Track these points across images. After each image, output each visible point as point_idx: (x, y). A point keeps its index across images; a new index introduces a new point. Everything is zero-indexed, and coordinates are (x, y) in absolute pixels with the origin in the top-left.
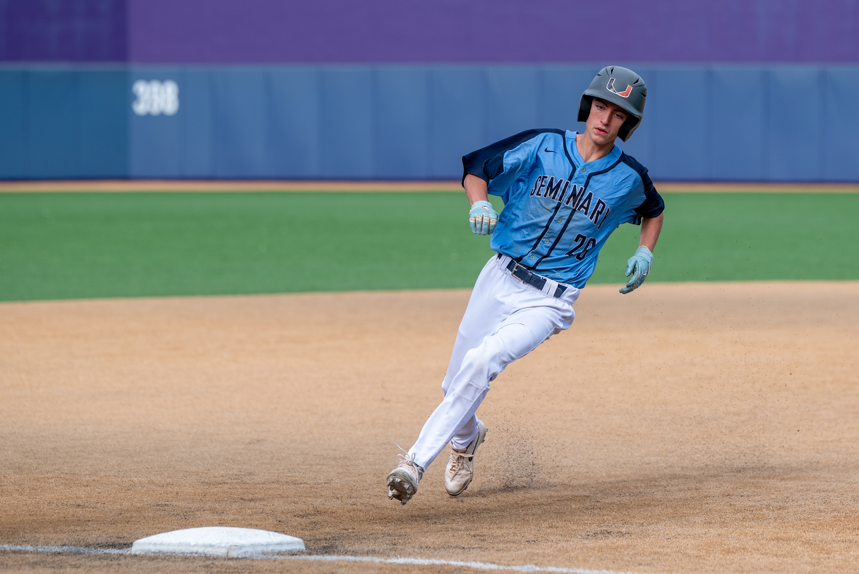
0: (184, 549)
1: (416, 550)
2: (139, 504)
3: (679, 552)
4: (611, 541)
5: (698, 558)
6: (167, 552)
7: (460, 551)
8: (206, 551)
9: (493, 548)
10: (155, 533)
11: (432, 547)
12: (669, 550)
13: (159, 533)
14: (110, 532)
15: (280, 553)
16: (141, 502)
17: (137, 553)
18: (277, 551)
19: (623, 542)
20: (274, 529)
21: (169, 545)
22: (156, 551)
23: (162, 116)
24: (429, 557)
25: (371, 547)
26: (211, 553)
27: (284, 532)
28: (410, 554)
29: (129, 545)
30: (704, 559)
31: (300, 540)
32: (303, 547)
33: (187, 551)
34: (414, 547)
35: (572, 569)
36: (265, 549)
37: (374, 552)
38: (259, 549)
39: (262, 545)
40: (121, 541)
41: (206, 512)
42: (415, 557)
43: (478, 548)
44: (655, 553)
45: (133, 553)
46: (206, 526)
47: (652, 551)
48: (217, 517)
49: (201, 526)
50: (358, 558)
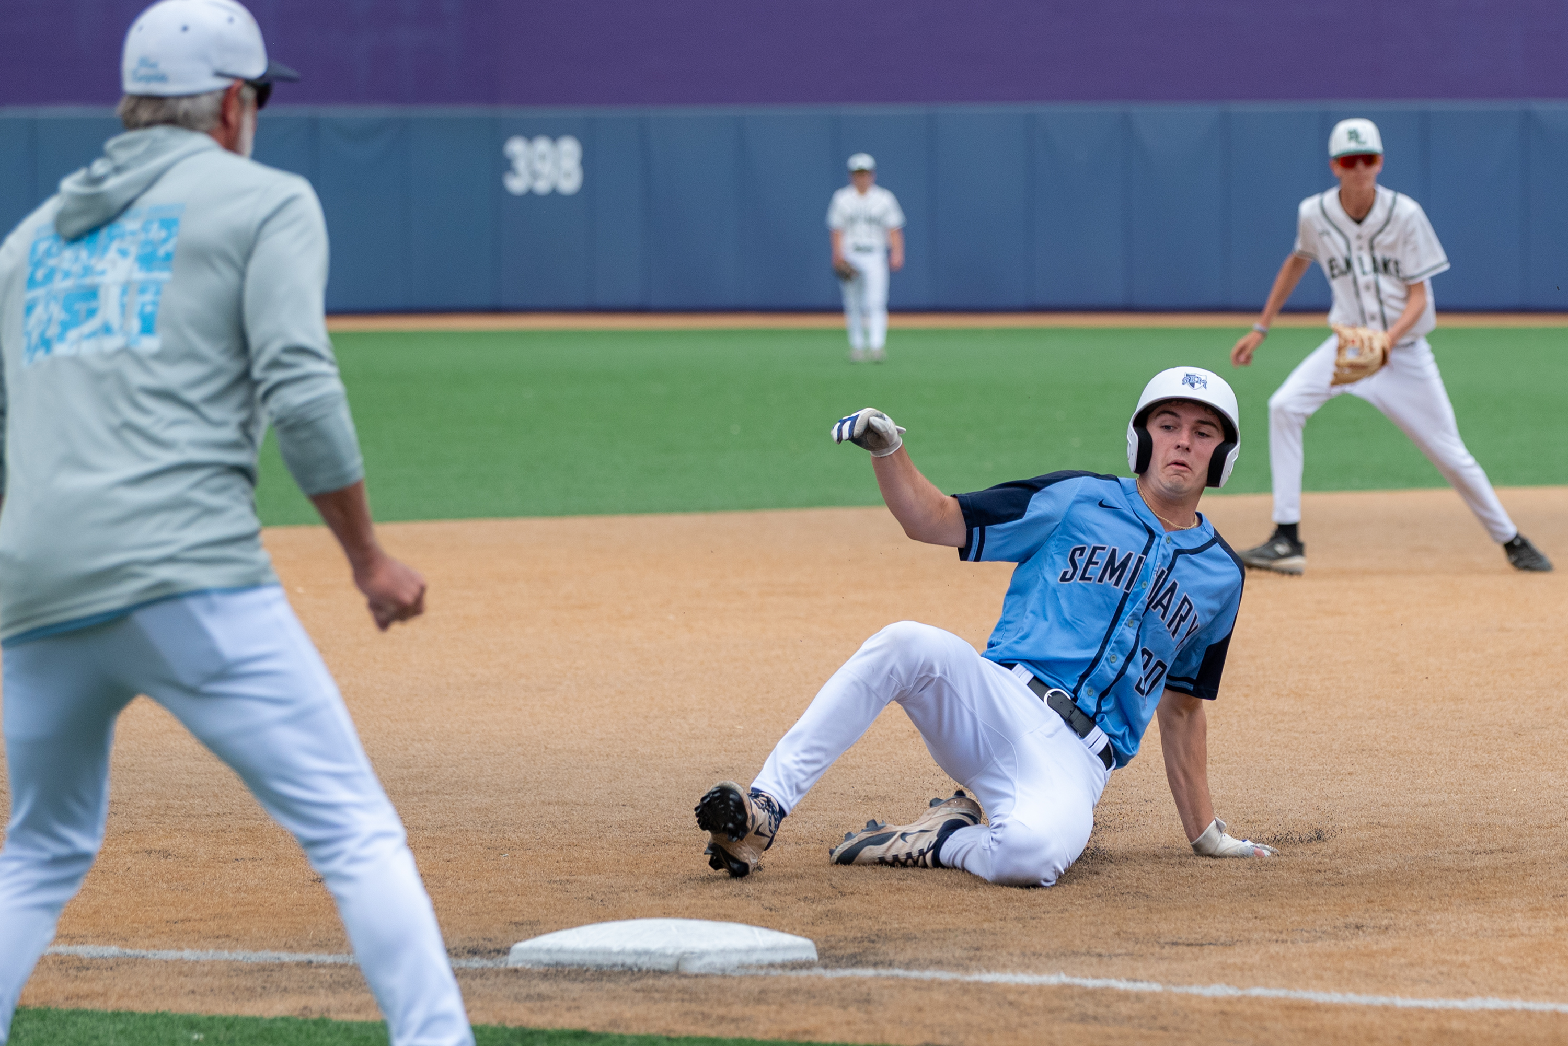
0: (600, 959)
1: (1015, 959)
2: (519, 880)
3: (1484, 960)
4: (1361, 941)
5: (1519, 971)
6: (572, 964)
7: (1094, 960)
8: (639, 962)
9: (1153, 954)
10: (551, 931)
11: (1044, 953)
12: (1467, 958)
13: (557, 930)
14: (469, 929)
15: (772, 965)
16: (525, 877)
17: (519, 966)
18: (766, 962)
19: (1387, 943)
20: (763, 924)
21: (574, 952)
22: (551, 962)
23: (554, 194)
24: (1038, 971)
25: (936, 954)
26: (648, 965)
27: (780, 928)
28: (1004, 966)
29: (506, 951)
30: (1530, 973)
31: (808, 942)
32: (813, 955)
33: (605, 963)
34: (1012, 954)
35: (1295, 991)
36: (746, 959)
37: (939, 963)
38: (735, 959)
39: (738, 951)
40: (490, 946)
41: (640, 893)
42: (1014, 972)
43: (1126, 954)
44: (1444, 962)
45: (510, 966)
46: (641, 917)
47: (1436, 958)
48: (659, 902)
49: (632, 916)
50: (914, 974)
